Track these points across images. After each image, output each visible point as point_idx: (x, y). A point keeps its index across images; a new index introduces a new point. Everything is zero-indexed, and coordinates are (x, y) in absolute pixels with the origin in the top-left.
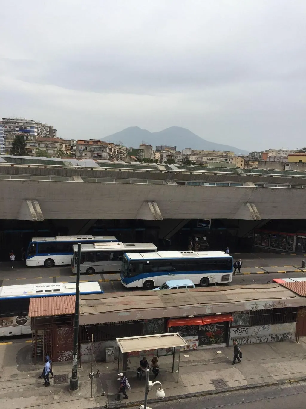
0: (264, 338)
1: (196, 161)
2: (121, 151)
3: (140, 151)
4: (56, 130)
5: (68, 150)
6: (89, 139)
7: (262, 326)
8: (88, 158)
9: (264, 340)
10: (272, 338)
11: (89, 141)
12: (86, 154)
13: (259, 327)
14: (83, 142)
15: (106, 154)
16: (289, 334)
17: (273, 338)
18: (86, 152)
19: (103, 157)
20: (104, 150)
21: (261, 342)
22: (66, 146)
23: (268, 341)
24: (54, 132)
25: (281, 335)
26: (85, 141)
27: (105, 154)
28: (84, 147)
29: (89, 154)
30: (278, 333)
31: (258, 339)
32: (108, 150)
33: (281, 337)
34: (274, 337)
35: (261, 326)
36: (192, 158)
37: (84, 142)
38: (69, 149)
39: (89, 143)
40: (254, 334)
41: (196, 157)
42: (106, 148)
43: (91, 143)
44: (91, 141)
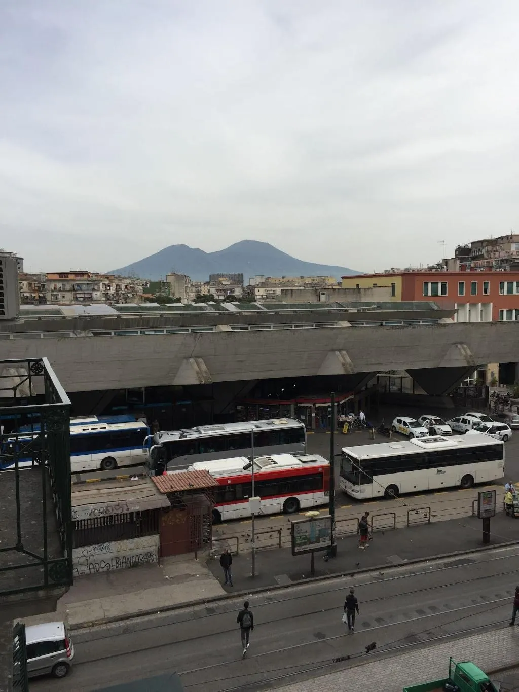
0: (103, 565)
1: (265, 297)
2: (133, 288)
3: (164, 286)
4: (23, 259)
5: (35, 291)
6: (68, 271)
7: (97, 546)
8: (68, 303)
9: (103, 568)
10: (117, 563)
11: (68, 274)
12: (63, 297)
13: (90, 548)
14: (57, 277)
15: (98, 293)
16: (148, 554)
17: (119, 563)
18: (64, 293)
19: (94, 299)
20: (96, 288)
21: (97, 571)
22: (30, 284)
23: (111, 568)
24: (19, 263)
25: (133, 557)
26: (61, 275)
27: (97, 295)
28: (59, 285)
29: (70, 296)
30: (128, 554)
31: (91, 566)
32: (102, 287)
33: (134, 559)
34: (121, 561)
35: (94, 546)
36: (259, 291)
37: (60, 277)
38: (37, 288)
39: (68, 277)
40: (82, 560)
41: (265, 289)
42: (98, 284)
43: (71, 277)
44: (72, 273)
